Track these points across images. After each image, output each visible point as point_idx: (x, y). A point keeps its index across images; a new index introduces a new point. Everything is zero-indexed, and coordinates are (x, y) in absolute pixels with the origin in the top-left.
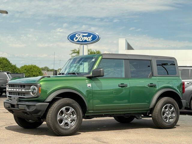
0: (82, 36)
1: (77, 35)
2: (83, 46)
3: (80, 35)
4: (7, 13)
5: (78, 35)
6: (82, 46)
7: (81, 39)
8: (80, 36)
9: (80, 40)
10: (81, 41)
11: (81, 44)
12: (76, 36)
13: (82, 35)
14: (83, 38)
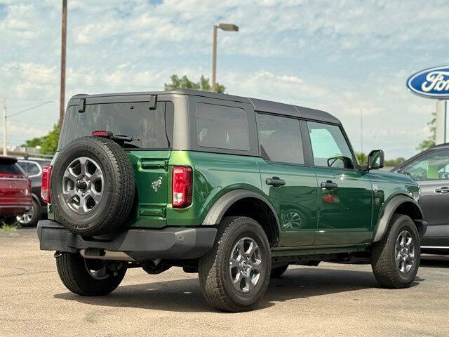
0: (443, 77)
1: (431, 77)
2: (446, 103)
3: (436, 75)
4: (236, 28)
5: (434, 77)
6: (443, 102)
7: (441, 86)
8: (437, 79)
9: (437, 88)
10: (440, 89)
11: (441, 99)
12: (428, 78)
13: (443, 75)
14: (445, 83)
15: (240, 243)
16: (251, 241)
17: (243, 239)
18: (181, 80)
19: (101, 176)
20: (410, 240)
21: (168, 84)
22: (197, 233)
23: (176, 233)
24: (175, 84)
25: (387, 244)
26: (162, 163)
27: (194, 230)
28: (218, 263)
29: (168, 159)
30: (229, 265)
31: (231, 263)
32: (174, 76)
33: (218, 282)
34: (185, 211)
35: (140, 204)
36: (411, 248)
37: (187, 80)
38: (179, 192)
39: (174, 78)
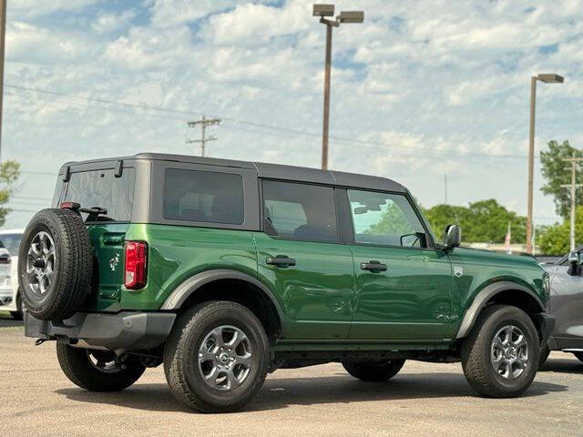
15: (217, 331)
16: (235, 330)
17: (221, 328)
18: (561, 147)
19: (54, 253)
20: (521, 337)
21: (544, 152)
22: (148, 318)
23: (124, 319)
24: (554, 152)
25: (477, 342)
26: (118, 238)
27: (145, 315)
28: (179, 354)
29: (124, 233)
30: (197, 357)
31: (201, 355)
32: (552, 142)
33: (180, 376)
34: (139, 293)
35: (101, 284)
36: (524, 347)
37: (568, 146)
38: (131, 271)
39: (552, 144)
